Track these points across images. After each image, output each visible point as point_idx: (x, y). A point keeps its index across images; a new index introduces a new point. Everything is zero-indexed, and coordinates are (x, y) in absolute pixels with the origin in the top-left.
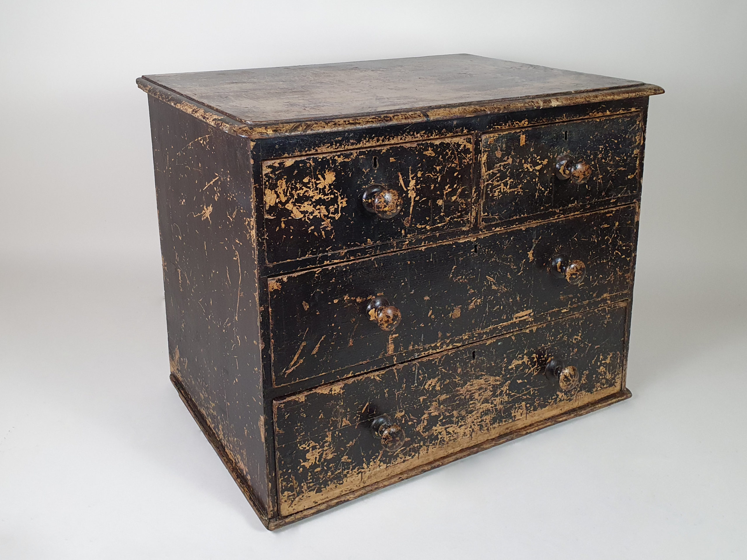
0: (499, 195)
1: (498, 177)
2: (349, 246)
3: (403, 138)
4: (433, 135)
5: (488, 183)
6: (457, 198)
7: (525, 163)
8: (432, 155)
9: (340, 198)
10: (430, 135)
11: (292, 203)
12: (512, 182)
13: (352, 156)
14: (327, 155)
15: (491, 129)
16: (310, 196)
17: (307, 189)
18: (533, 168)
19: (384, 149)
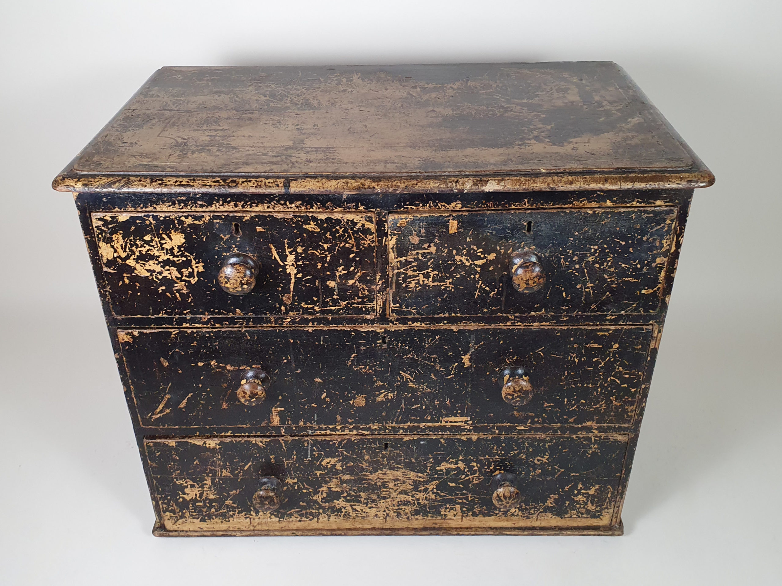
0: (416, 287)
1: (413, 266)
2: (213, 313)
3: (271, 207)
4: (314, 208)
5: (399, 271)
6: (355, 283)
7: (457, 254)
8: (316, 231)
9: (194, 262)
10: (309, 207)
11: (134, 259)
12: (436, 274)
13: (203, 219)
14: (171, 214)
15: (402, 209)
16: (155, 255)
17: (151, 248)
18: (471, 262)
19: (247, 217)
